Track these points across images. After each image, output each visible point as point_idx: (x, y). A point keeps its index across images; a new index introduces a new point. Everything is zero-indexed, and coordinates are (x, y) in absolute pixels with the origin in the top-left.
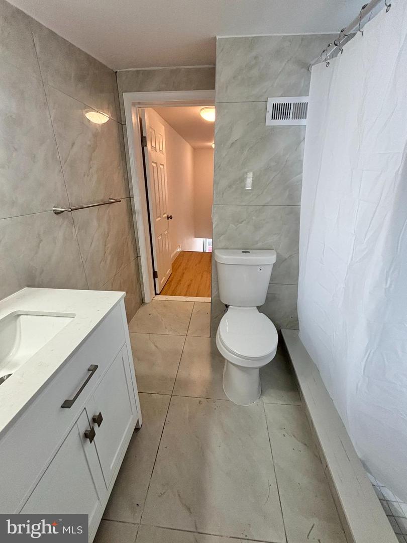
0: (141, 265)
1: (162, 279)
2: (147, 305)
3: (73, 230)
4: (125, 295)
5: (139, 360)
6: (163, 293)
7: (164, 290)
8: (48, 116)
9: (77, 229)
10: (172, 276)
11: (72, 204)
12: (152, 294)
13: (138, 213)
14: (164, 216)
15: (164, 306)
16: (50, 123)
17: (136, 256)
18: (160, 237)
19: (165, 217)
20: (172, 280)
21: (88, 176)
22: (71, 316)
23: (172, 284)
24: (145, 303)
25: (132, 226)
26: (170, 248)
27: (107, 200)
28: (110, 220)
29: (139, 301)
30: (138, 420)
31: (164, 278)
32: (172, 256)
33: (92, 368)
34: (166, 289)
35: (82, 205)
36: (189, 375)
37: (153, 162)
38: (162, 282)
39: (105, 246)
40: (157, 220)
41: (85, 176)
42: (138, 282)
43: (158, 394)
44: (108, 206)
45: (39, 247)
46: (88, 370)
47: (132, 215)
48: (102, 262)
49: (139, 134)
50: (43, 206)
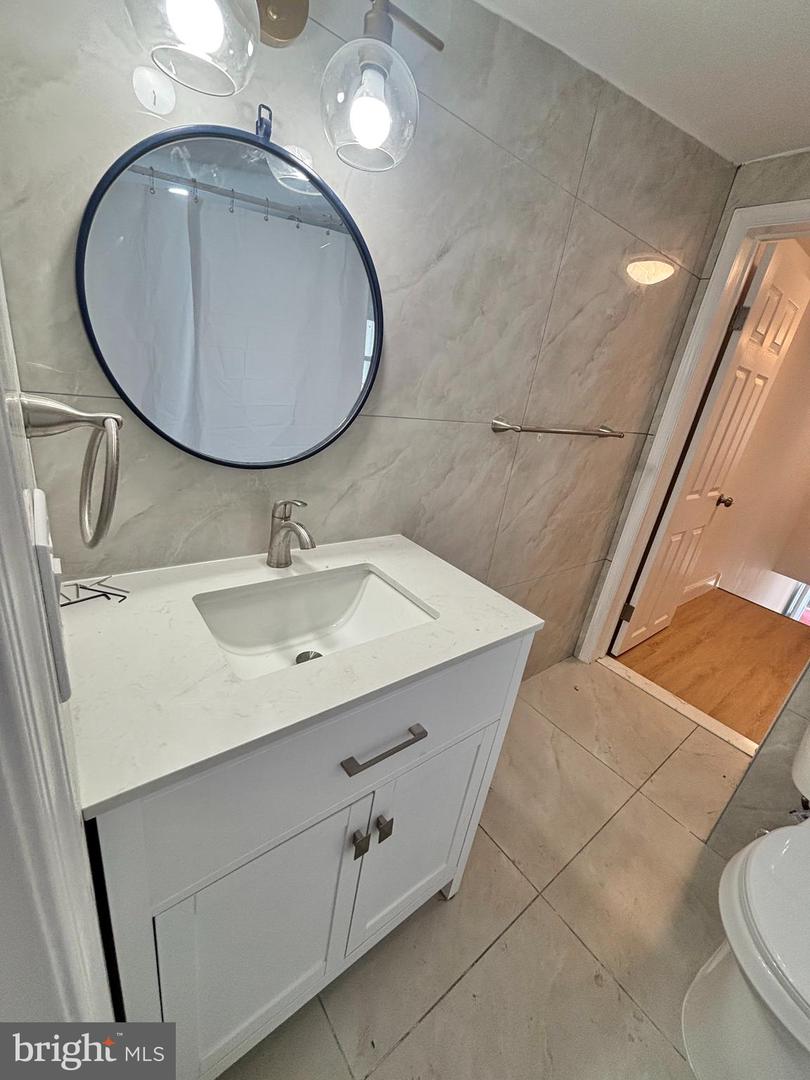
0: (604, 580)
1: (638, 629)
2: (580, 665)
3: (509, 467)
4: (542, 628)
5: (511, 763)
6: (626, 658)
7: (632, 655)
8: (558, 258)
9: (515, 467)
10: (666, 633)
11: (527, 419)
12: (598, 647)
13: (651, 470)
14: (711, 494)
15: (615, 688)
16: (556, 271)
17: (603, 555)
18: (679, 538)
19: (713, 498)
20: (662, 642)
21: (579, 375)
22: (433, 615)
23: (658, 651)
24: (576, 657)
25: (624, 493)
26: (691, 570)
27: (594, 428)
28: (584, 467)
29: (565, 648)
30: (451, 882)
31: (644, 629)
32: (687, 589)
33: (417, 731)
34: (637, 653)
35: (544, 426)
36: (602, 885)
37: (741, 369)
38: (635, 634)
39: (552, 514)
40: (689, 497)
41: (573, 373)
42: (581, 611)
43: (513, 862)
44: (593, 441)
45: (445, 478)
46: (410, 730)
47: (635, 469)
48: (531, 543)
49: (733, 301)
50: (480, 413)
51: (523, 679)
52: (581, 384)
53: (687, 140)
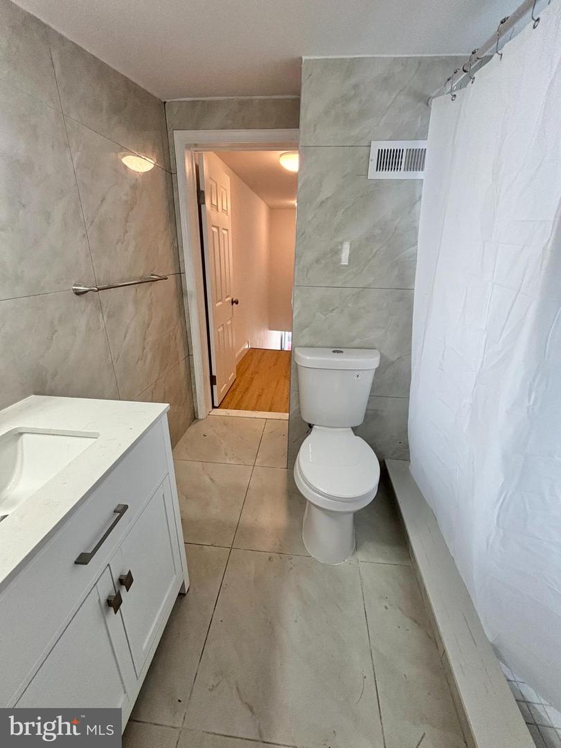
0: (193, 367)
1: (222, 386)
2: (201, 421)
3: (101, 317)
4: (169, 409)
5: (186, 498)
6: (223, 405)
7: (225, 401)
8: (70, 161)
9: (105, 316)
10: (236, 383)
11: (99, 281)
12: (207, 407)
13: (191, 295)
14: (227, 299)
15: (224, 424)
16: (71, 170)
17: (187, 354)
18: (221, 329)
19: (228, 301)
20: (237, 387)
21: (122, 243)
22: (94, 436)
23: (237, 393)
24: (198, 419)
25: (182, 313)
26: (235, 344)
27: (147, 276)
28: (152, 303)
29: (189, 416)
30: (184, 583)
31: (225, 385)
32: (237, 355)
33: (119, 509)
34: (227, 400)
35: (112, 283)
36: (256, 520)
37: (213, 226)
38: (222, 390)
39: (144, 339)
40: (218, 305)
41: (117, 243)
42: (189, 390)
43: (212, 545)
44: (151, 285)
45: (52, 339)
46: (115, 512)
47: (183, 297)
48: (139, 362)
49: (194, 188)
50: (59, 283)
51: (173, 448)
52: (126, 250)
53: (127, 80)
